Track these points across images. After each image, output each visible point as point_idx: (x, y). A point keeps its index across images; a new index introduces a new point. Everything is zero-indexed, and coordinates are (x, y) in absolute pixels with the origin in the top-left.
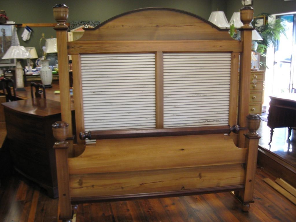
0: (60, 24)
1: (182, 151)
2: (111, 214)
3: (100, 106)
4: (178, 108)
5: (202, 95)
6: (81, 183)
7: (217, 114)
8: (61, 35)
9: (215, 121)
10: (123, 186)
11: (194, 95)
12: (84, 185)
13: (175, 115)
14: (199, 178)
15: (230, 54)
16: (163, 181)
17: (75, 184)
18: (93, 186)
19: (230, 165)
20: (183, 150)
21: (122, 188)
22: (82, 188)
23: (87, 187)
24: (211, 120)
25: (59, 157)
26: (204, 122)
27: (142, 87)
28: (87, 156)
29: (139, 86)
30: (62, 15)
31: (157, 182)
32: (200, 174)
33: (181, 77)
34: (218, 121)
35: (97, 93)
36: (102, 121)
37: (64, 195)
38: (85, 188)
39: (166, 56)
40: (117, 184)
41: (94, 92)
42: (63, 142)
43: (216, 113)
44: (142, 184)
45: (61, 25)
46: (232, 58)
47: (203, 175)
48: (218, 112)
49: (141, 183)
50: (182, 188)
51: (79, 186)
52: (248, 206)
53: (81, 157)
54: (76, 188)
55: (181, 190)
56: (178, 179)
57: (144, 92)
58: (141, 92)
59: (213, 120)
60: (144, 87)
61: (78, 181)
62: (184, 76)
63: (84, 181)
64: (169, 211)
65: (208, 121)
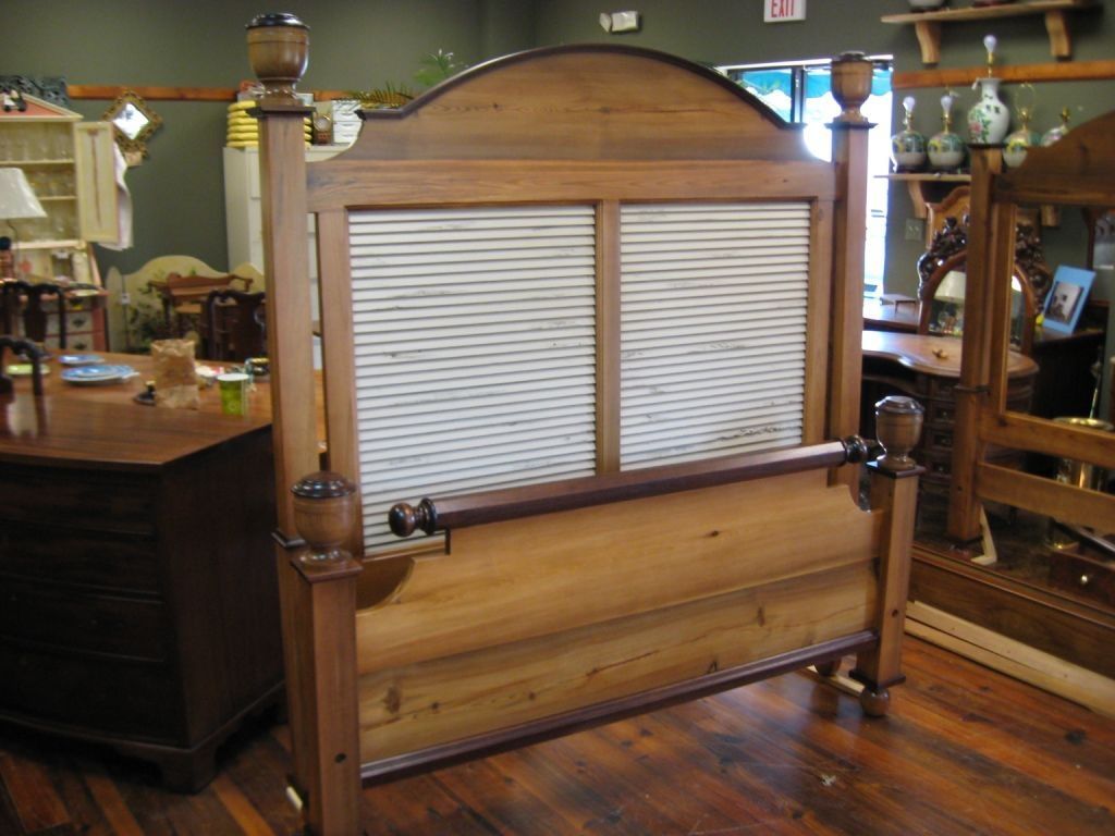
0: (276, 91)
1: (714, 540)
2: (456, 805)
3: (416, 404)
4: (662, 393)
5: (730, 345)
6: (393, 703)
7: (773, 406)
8: (285, 134)
9: (767, 431)
10: (535, 691)
11: (708, 348)
12: (404, 709)
13: (653, 419)
14: (757, 626)
15: (806, 206)
16: (657, 652)
17: (372, 710)
18: (435, 706)
19: (841, 570)
20: (715, 534)
21: (532, 696)
22: (397, 719)
23: (415, 713)
24: (754, 430)
25: (323, 613)
26: (736, 437)
27: (555, 326)
28: (420, 597)
29: (545, 325)
30: (287, 56)
31: (638, 658)
32: (760, 612)
33: (673, 287)
34: (775, 430)
35: (404, 355)
36: (424, 461)
37: (341, 757)
38: (409, 719)
39: (629, 215)
40: (515, 684)
41: (393, 354)
42: (336, 553)
43: (768, 403)
44: (595, 671)
45: (282, 95)
46: (813, 221)
47: (768, 612)
48: (777, 402)
49: (590, 670)
50: (711, 666)
51: (389, 715)
52: (886, 696)
53: (398, 602)
54: (377, 725)
55: (709, 673)
56: (698, 639)
57: (560, 343)
58: (550, 344)
59: (759, 429)
60: (561, 326)
61: (384, 695)
62: (679, 284)
63: (406, 692)
64: (645, 757)
65: (748, 431)
